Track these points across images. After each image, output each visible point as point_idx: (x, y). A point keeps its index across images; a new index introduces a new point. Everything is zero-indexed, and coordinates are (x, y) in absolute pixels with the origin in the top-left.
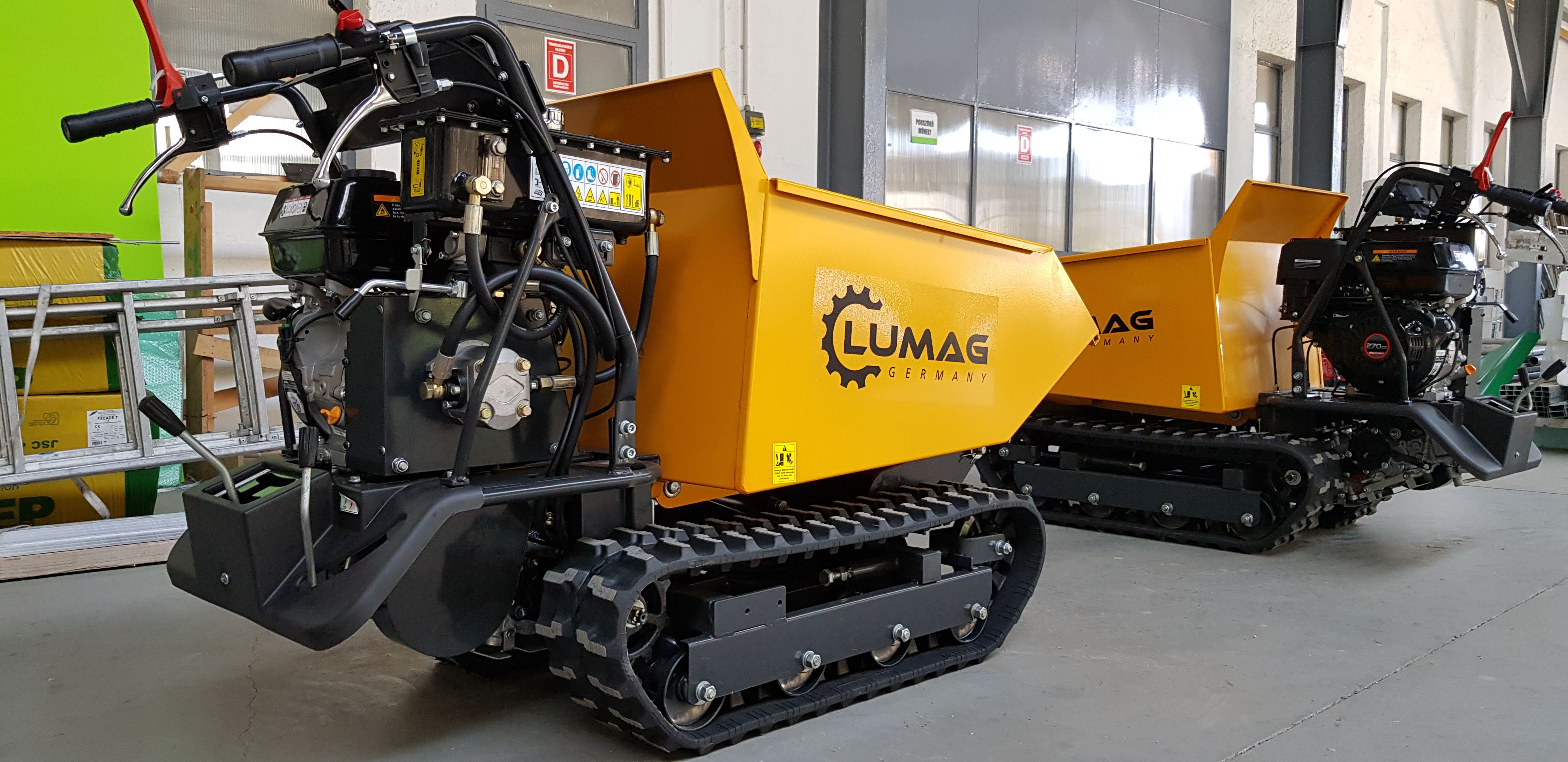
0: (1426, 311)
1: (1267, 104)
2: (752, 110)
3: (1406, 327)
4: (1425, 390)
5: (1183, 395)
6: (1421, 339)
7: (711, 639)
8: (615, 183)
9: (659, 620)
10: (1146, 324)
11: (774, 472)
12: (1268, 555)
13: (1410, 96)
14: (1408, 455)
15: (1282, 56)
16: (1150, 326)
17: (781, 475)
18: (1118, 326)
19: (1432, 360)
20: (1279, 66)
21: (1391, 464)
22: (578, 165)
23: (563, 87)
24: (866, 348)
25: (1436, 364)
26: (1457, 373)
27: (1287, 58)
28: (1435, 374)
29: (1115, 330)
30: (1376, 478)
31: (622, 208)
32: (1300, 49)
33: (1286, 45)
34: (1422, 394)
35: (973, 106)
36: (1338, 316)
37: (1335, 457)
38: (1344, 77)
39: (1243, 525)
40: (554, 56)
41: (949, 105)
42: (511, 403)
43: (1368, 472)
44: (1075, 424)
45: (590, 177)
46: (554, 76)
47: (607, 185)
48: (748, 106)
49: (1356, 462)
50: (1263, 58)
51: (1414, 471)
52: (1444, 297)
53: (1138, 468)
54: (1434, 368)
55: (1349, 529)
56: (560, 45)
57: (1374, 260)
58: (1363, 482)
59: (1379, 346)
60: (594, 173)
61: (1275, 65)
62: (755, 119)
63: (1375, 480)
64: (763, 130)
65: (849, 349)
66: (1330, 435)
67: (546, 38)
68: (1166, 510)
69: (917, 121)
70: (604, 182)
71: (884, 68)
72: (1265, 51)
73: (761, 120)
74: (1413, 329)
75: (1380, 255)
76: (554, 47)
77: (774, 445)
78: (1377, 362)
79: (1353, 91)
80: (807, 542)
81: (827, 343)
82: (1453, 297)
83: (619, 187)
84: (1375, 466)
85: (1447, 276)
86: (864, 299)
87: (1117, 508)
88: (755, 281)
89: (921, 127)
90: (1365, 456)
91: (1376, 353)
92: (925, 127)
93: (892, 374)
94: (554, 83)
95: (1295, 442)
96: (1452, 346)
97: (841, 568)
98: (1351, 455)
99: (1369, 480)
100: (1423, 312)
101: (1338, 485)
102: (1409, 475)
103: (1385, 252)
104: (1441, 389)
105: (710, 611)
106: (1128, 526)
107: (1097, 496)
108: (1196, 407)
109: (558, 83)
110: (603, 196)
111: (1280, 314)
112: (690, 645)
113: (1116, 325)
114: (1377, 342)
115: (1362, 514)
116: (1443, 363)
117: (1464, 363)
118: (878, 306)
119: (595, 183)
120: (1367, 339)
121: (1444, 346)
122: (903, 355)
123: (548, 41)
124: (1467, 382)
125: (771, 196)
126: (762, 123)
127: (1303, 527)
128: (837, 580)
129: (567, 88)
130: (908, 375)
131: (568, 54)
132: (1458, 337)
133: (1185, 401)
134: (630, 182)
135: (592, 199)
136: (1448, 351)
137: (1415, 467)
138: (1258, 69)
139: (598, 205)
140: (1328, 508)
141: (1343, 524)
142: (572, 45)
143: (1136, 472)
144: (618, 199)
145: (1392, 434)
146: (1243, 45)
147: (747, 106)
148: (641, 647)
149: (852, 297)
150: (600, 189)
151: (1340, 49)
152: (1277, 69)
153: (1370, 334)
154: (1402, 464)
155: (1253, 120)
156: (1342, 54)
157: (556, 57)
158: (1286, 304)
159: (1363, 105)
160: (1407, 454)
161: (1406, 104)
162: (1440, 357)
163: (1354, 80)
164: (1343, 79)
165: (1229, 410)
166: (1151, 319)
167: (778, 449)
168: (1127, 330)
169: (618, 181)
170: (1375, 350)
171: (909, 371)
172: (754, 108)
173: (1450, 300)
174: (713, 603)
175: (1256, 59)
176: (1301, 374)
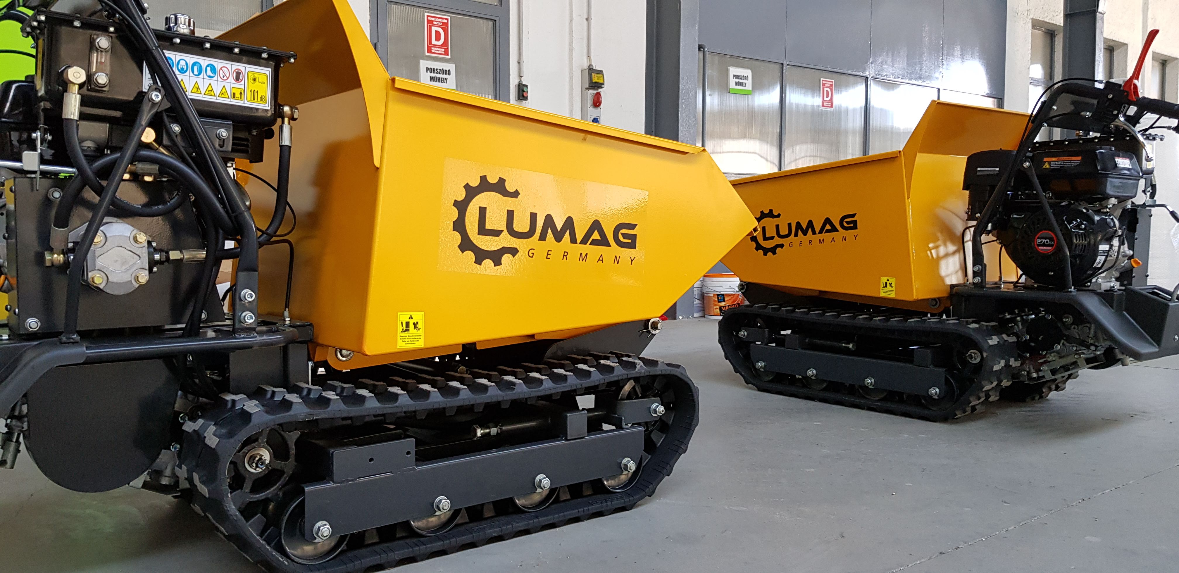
0: (1088, 210)
1: (1041, 65)
2: (594, 68)
3: (1071, 225)
4: (1091, 280)
5: (882, 286)
6: (1085, 236)
7: (331, 485)
8: (238, 79)
9: (289, 466)
10: (852, 225)
11: (399, 338)
12: (952, 423)
13: (1169, 55)
14: (1080, 339)
15: (1054, 22)
16: (855, 227)
17: (406, 340)
18: (830, 228)
19: (1095, 253)
20: (1051, 31)
21: (1063, 344)
22: (194, 64)
23: (439, 52)
24: (502, 231)
25: (1099, 257)
26: (1123, 267)
27: (1058, 24)
28: (1099, 266)
29: (828, 231)
30: (1051, 358)
31: (246, 102)
32: (1068, 16)
33: (1057, 13)
34: (1089, 284)
35: (782, 64)
36: (1015, 216)
37: (1012, 339)
38: (1104, 38)
39: (931, 397)
40: (433, 28)
41: (762, 63)
42: (125, 272)
43: (1045, 352)
44: (797, 311)
45: (209, 73)
46: (433, 43)
47: (229, 80)
48: (592, 65)
49: (1033, 344)
50: (1036, 24)
51: (1084, 351)
52: (1107, 197)
53: (848, 348)
54: (1098, 260)
55: (1040, 403)
56: (437, 20)
57: (1044, 167)
58: (1040, 361)
59: (1047, 242)
60: (213, 70)
61: (1048, 30)
62: (596, 75)
63: (1049, 359)
64: (602, 84)
65: (483, 230)
66: (1013, 320)
67: (426, 14)
68: (868, 384)
69: (734, 76)
70: (225, 78)
71: (697, 32)
72: (1038, 18)
73: (602, 76)
74: (1078, 227)
75: (1049, 163)
76: (433, 21)
77: (399, 313)
78: (1045, 256)
79: (1118, 51)
80: (435, 400)
81: (459, 226)
82: (1116, 198)
83: (243, 83)
84: (1049, 348)
85: (1109, 179)
86: (500, 187)
87: (830, 382)
88: (378, 168)
89: (737, 80)
90: (1040, 339)
91: (1045, 248)
92: (741, 81)
93: (531, 255)
94: (432, 48)
95: (974, 326)
96: (1116, 242)
97: (491, 425)
98: (1028, 337)
99: (1045, 359)
100: (1084, 211)
101: (1013, 363)
102: (1080, 355)
103: (1054, 159)
104: (1109, 280)
105: (329, 460)
106: (839, 397)
107: (814, 372)
108: (892, 295)
109: (435, 49)
110: (224, 90)
111: (966, 216)
112: (306, 489)
113: (828, 227)
114: (1045, 238)
115: (1050, 390)
116: (1107, 256)
117: (1131, 258)
118: (515, 194)
119: (215, 78)
120: (1038, 236)
121: (1108, 240)
122: (543, 237)
123: (428, 16)
124: (1134, 275)
125: (392, 93)
126: (602, 78)
127: (982, 400)
128: (484, 435)
129: (444, 53)
130: (549, 256)
131: (444, 26)
132: (1120, 233)
133: (883, 291)
134: (254, 80)
135: (212, 93)
136: (1111, 246)
137: (1084, 348)
138: (1032, 33)
139: (218, 98)
140: (1005, 383)
141: (1033, 399)
142: (447, 19)
143: (847, 352)
144: (241, 93)
145: (1064, 320)
146: (1019, 14)
147: (590, 65)
148: (269, 489)
149: (485, 185)
150: (221, 84)
151: (1100, 15)
152: (1050, 34)
153: (1041, 230)
154: (1073, 346)
155: (1029, 74)
156: (1102, 19)
157: (434, 29)
158: (970, 207)
159: (1126, 62)
160: (1078, 337)
161: (1166, 61)
162: (1104, 251)
163: (1118, 42)
164: (1102, 39)
165: (920, 298)
166: (856, 221)
167: (404, 317)
168: (837, 231)
169: (241, 78)
170: (1044, 245)
171: (550, 253)
172: (596, 66)
173: (1113, 201)
174: (333, 452)
175: (1030, 25)
176: (980, 267)
